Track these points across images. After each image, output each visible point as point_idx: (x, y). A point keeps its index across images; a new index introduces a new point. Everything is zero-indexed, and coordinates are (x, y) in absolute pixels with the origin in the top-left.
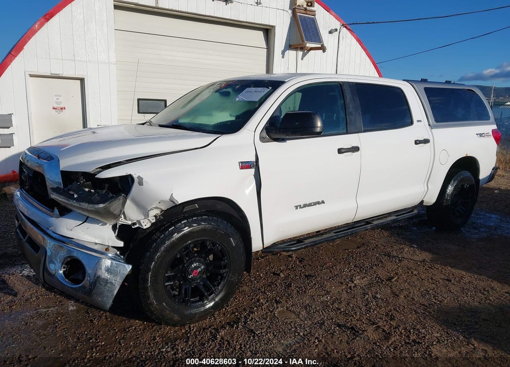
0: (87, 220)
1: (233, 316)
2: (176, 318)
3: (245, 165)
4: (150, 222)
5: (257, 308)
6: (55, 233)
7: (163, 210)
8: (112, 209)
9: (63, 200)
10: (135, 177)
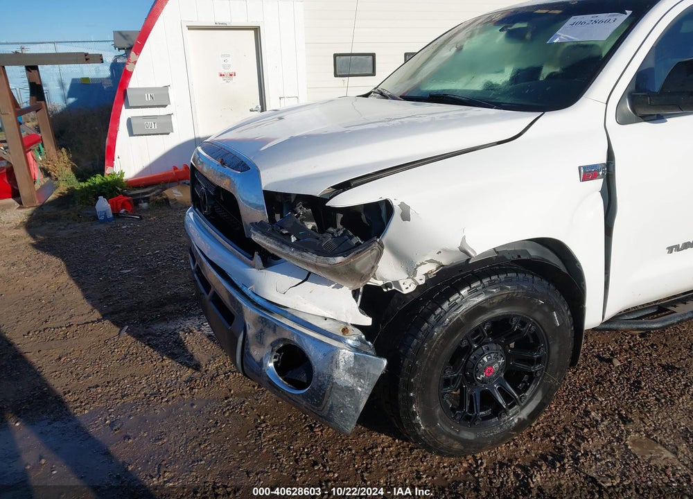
0: (307, 278)
1: (547, 441)
2: (457, 446)
3: (588, 173)
4: (416, 282)
5: (589, 428)
6: (257, 295)
7: (443, 266)
8: (357, 266)
9: (273, 246)
10: (395, 204)
